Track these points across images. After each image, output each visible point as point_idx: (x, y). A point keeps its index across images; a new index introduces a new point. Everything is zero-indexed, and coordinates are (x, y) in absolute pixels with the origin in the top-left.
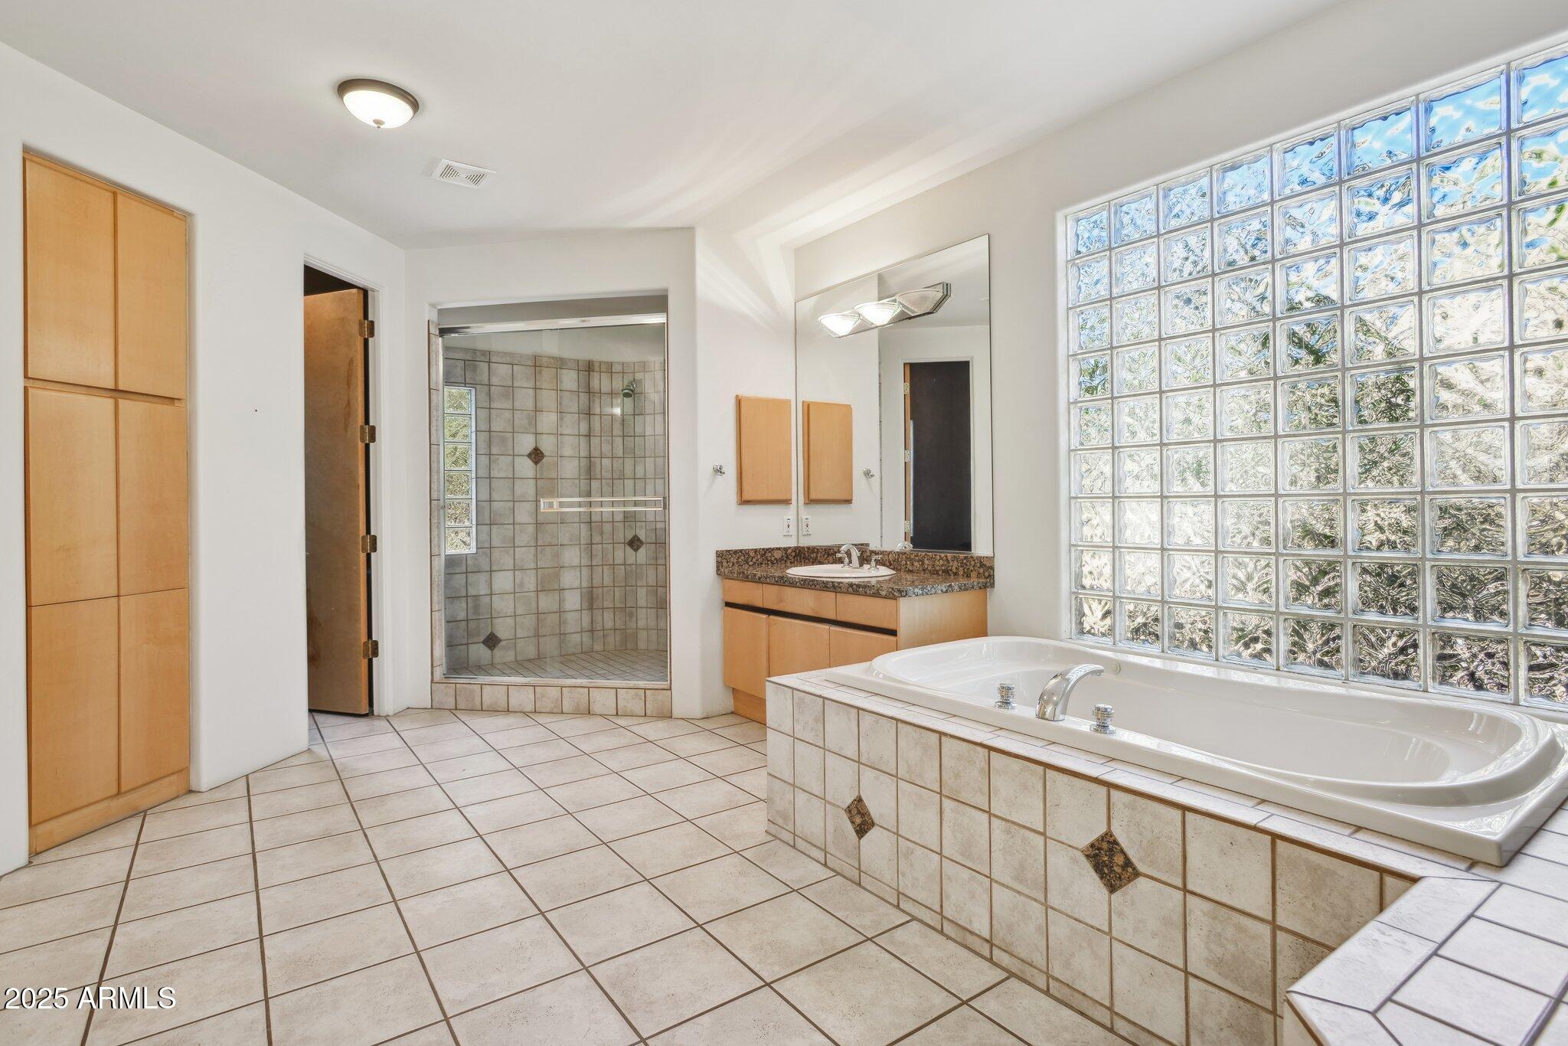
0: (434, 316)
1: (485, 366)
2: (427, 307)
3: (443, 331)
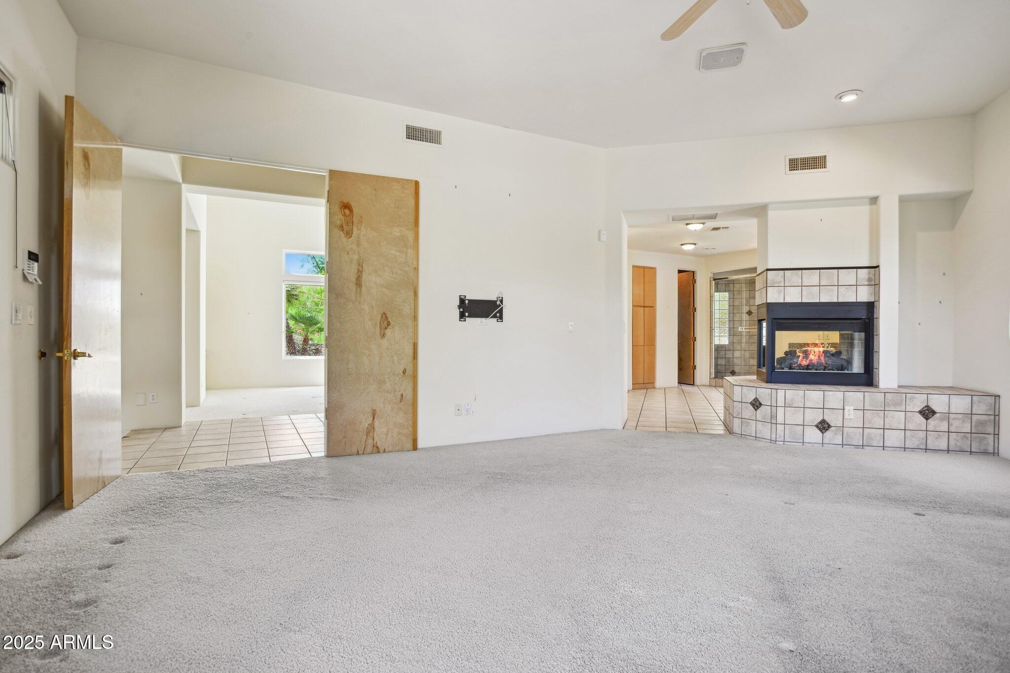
0: (712, 276)
1: (732, 285)
2: (709, 273)
3: (714, 280)
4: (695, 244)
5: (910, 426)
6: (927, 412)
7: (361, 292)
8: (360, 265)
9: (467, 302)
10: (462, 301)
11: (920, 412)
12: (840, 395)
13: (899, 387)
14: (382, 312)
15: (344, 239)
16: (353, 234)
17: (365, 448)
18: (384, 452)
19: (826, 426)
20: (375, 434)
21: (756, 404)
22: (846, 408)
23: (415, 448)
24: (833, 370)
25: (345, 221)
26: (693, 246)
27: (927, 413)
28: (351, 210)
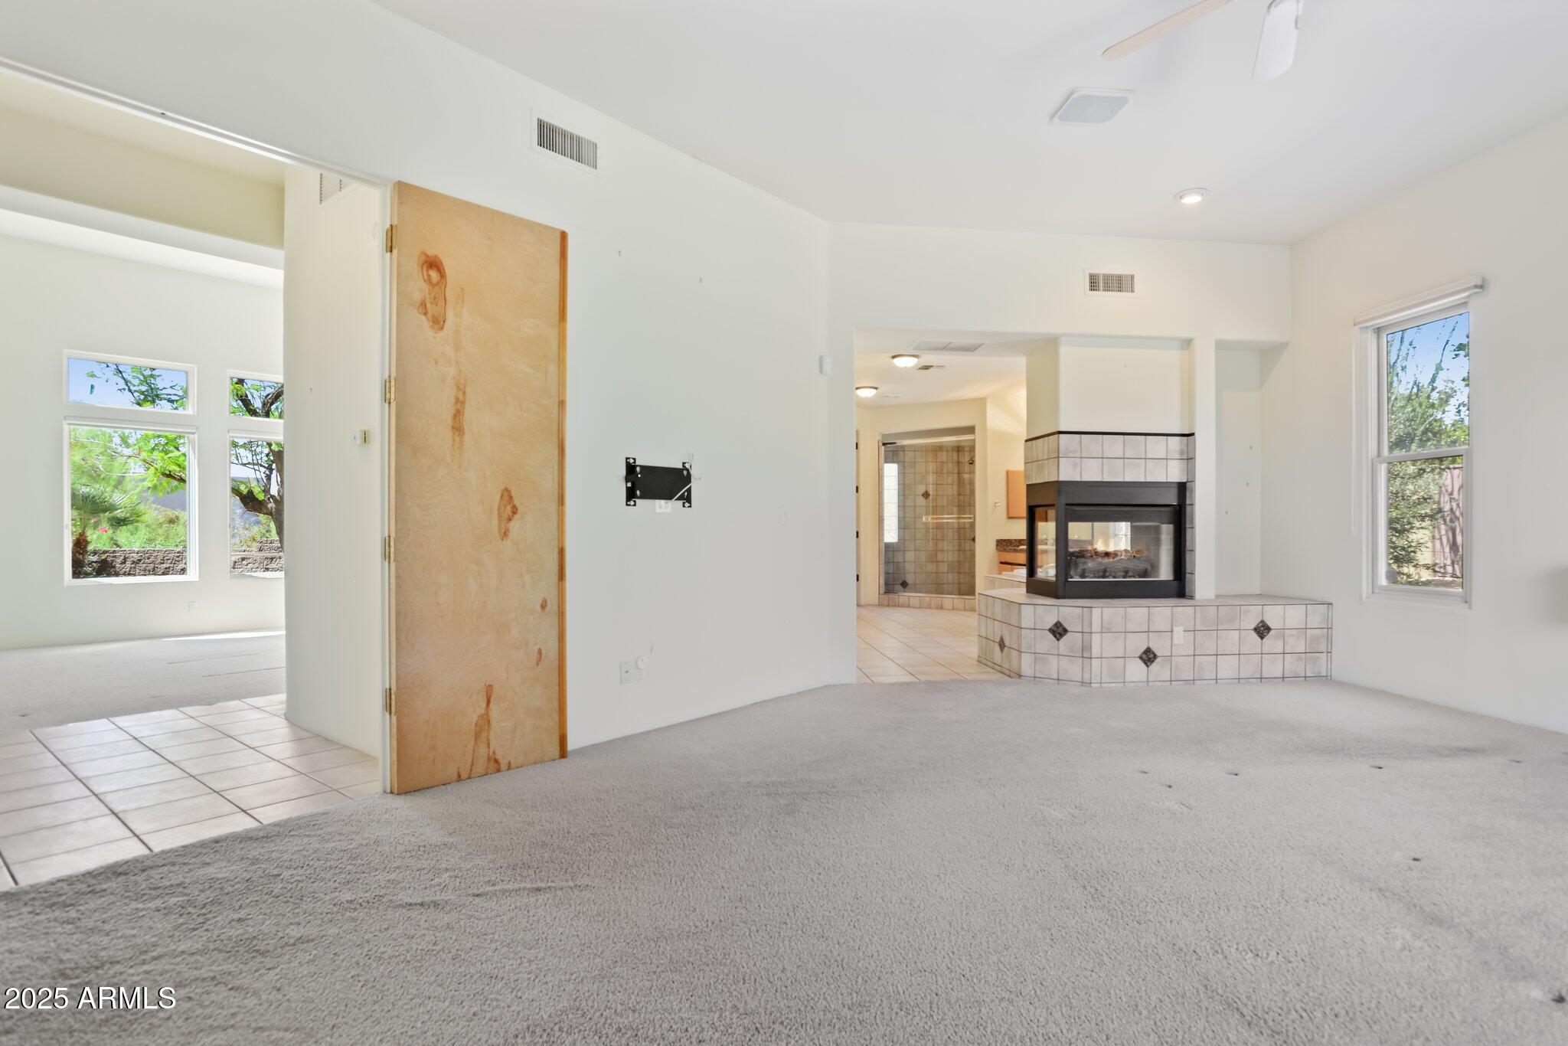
1: (903, 453)
2: (878, 435)
3: (884, 444)
4: (876, 388)
5: (1245, 649)
6: (1262, 628)
7: (461, 444)
8: (461, 389)
9: (638, 469)
10: (631, 468)
11: (1255, 629)
12: (1167, 611)
13: (1217, 596)
14: (503, 487)
15: (429, 332)
16: (447, 321)
17: (472, 766)
18: (509, 768)
19: (1152, 656)
20: (492, 733)
21: (1059, 631)
22: (1176, 629)
23: (563, 753)
24: (1134, 577)
25: (430, 294)
26: (874, 391)
27: (1262, 630)
28: (442, 275)
